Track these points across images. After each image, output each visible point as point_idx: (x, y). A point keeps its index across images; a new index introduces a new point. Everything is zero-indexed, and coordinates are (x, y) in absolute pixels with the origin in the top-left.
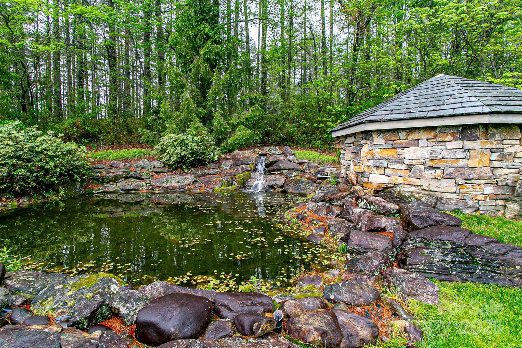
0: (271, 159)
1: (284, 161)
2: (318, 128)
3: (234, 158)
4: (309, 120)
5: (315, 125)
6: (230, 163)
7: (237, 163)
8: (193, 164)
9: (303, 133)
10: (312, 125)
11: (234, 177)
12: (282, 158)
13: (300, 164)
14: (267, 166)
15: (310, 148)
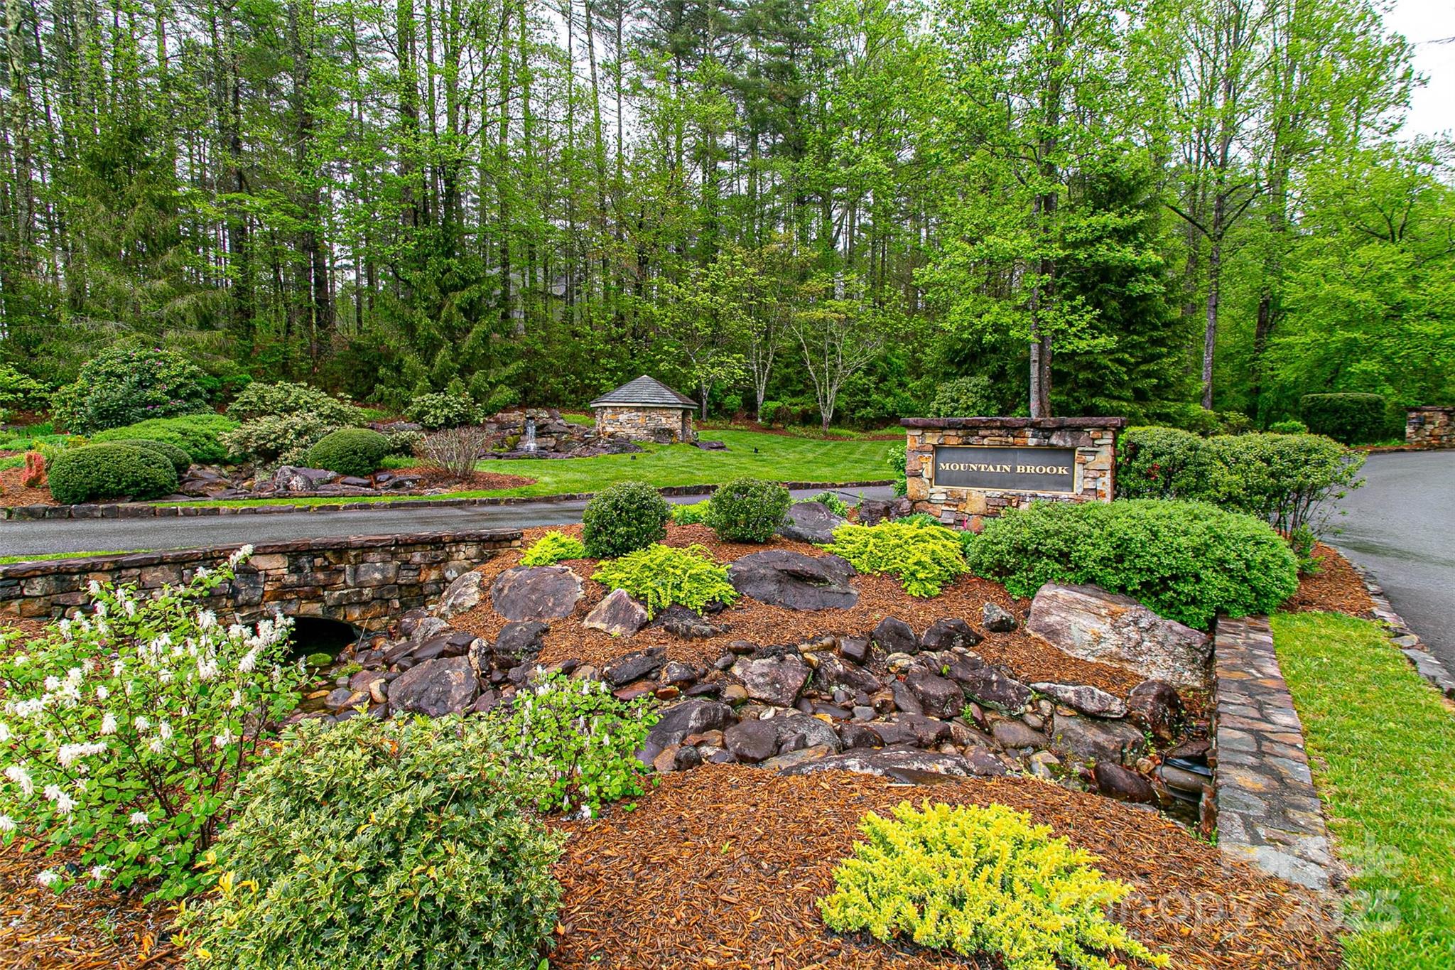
0: (541, 422)
1: (553, 425)
2: (589, 386)
3: (497, 421)
4: (578, 374)
5: (587, 381)
6: (494, 426)
7: (502, 426)
8: (461, 424)
9: (572, 392)
10: (583, 381)
11: (504, 439)
12: (551, 421)
13: (570, 427)
14: (538, 429)
15: (581, 411)
